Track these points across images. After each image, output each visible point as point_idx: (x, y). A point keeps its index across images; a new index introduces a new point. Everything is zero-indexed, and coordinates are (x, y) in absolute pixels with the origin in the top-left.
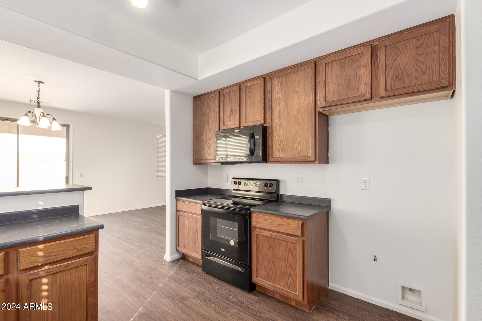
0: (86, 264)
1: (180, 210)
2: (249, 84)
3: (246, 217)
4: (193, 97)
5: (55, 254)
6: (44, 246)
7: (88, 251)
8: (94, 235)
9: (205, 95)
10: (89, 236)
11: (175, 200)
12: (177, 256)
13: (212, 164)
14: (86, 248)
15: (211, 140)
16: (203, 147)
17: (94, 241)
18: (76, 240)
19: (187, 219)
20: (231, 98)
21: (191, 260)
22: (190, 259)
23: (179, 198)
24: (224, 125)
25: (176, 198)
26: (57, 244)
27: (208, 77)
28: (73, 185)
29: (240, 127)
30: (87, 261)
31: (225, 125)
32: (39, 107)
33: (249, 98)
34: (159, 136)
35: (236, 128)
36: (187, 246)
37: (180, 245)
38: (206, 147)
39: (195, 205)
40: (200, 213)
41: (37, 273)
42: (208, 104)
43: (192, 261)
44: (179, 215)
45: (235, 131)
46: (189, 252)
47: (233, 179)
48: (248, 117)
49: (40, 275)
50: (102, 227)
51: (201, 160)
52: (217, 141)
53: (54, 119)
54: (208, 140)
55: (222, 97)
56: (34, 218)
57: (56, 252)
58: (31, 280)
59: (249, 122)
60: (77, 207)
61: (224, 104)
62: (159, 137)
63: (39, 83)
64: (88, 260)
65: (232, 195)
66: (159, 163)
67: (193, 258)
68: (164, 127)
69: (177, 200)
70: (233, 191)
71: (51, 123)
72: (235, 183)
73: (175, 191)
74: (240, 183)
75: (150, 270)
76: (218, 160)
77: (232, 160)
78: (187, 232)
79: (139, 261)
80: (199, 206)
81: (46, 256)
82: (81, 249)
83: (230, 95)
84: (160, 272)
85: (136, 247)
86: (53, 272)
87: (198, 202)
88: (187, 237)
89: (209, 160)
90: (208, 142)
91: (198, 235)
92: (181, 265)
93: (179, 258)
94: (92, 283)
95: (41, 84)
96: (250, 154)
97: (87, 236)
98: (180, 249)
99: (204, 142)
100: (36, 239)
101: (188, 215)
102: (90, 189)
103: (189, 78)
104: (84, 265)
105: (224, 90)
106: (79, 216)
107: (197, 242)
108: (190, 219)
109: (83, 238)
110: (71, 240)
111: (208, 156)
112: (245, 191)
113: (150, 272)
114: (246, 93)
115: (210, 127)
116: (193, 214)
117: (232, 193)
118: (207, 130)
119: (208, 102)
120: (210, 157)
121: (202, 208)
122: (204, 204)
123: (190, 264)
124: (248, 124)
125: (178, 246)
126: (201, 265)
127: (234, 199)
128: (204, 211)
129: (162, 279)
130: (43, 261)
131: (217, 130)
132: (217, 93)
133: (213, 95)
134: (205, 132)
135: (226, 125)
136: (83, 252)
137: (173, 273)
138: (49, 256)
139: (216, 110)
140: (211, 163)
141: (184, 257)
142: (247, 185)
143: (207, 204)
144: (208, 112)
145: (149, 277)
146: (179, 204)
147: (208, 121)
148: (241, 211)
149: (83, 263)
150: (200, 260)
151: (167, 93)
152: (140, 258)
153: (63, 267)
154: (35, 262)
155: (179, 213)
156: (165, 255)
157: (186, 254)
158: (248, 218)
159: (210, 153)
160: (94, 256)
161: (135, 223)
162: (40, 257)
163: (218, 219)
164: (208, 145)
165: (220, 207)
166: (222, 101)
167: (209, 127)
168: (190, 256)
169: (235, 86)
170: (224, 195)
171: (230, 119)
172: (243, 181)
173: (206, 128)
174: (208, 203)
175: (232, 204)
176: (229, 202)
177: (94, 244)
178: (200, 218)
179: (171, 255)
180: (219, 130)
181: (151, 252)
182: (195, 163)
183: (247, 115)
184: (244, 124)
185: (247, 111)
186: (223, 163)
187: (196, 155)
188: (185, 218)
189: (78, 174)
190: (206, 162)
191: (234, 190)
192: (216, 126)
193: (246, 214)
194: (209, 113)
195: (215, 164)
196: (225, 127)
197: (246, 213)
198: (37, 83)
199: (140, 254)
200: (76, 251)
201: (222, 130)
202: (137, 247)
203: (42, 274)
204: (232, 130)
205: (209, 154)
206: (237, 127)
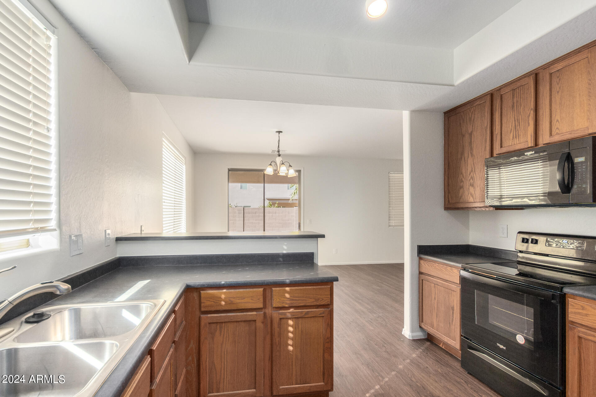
0: (323, 317)
1: (426, 273)
2: (559, 66)
3: (552, 302)
4: (444, 113)
5: (297, 299)
6: (290, 289)
7: (324, 302)
8: (330, 286)
9: (466, 104)
10: (325, 287)
11: (417, 258)
12: (420, 335)
13: (478, 209)
14: (323, 299)
15: (477, 173)
16: (461, 184)
17: (330, 294)
18: (314, 289)
19: (435, 287)
20: (515, 99)
21: (442, 346)
22: (440, 344)
23: (423, 256)
24: (501, 147)
25: (418, 256)
26: (299, 289)
27: (473, 77)
28: (304, 231)
29: (536, 144)
30: (323, 314)
31: (503, 146)
32: (279, 155)
33: (558, 92)
34: (391, 173)
35: (529, 149)
36: (435, 325)
37: (424, 321)
38: (466, 184)
39: (448, 269)
40: (458, 282)
41: (285, 314)
42: (470, 119)
43: (443, 348)
44: (422, 280)
45: (526, 154)
46: (438, 334)
47: (518, 234)
48: (555, 125)
49: (286, 316)
50: (336, 279)
51: (458, 203)
52: (488, 172)
53: (290, 166)
54: (470, 173)
55: (498, 102)
56: (280, 261)
57: (299, 297)
58: (281, 319)
59: (557, 134)
60: (312, 254)
61: (501, 113)
62: (391, 175)
63: (279, 133)
64: (324, 312)
65: (517, 261)
66: (391, 209)
67: (445, 344)
68: (402, 161)
69: (420, 259)
70: (520, 255)
71: (288, 170)
72: (525, 241)
73: (418, 246)
74: (534, 241)
75: (385, 343)
76: (489, 202)
77: (518, 202)
78: (436, 306)
79: (372, 328)
80: (455, 271)
81: (291, 299)
82: (318, 299)
83: (513, 96)
84: (398, 349)
85: (366, 309)
86: (296, 316)
87: (454, 265)
88: (436, 313)
89: (472, 203)
90: (470, 177)
91: (453, 313)
92: (427, 349)
93: (424, 338)
94: (328, 338)
95: (280, 133)
96: (560, 191)
97: (323, 287)
98: (425, 326)
99: (464, 177)
100: (284, 281)
101: (437, 281)
102: (323, 236)
103: (439, 86)
104: (321, 317)
105: (501, 90)
106: (314, 264)
107: (452, 323)
108: (441, 287)
109: (320, 289)
110: (310, 287)
111: (471, 197)
112: (547, 255)
113: (385, 345)
114: (551, 85)
115: (475, 152)
116: (446, 281)
117: (518, 256)
118: (468, 157)
119: (470, 114)
120: (473, 198)
121: (460, 275)
122: (464, 269)
123: (442, 352)
124: (556, 138)
125: (422, 322)
126: (459, 359)
127: (520, 267)
128: (463, 280)
129: (402, 360)
130: (289, 303)
131: (488, 156)
132: (489, 97)
133: (480, 102)
134: (465, 160)
135: (505, 145)
136: (320, 302)
137: (416, 357)
138: (293, 300)
139: (486, 125)
140: (476, 207)
141: (430, 339)
142: (550, 245)
143: (469, 270)
144: (470, 132)
145: (385, 352)
146: (423, 264)
147: (471, 143)
148: (541, 289)
149: (320, 314)
150: (458, 351)
151: (406, 115)
152: (372, 324)
153: (304, 314)
154: (283, 303)
155: (423, 277)
156: (403, 329)
157: (433, 335)
158: (559, 305)
159: (473, 193)
160: (330, 309)
161: (364, 281)
162: (287, 299)
163: (490, 296)
164: (470, 180)
165: (496, 277)
166: (497, 108)
167: (472, 153)
168: (441, 340)
169: (525, 77)
170: (500, 258)
171: (513, 135)
172: (542, 239)
173: (466, 155)
174: (471, 269)
175: (516, 275)
176: (512, 272)
177: (330, 297)
178: (457, 289)
179: (412, 331)
180: (492, 155)
181: (385, 321)
182: (448, 208)
183: (554, 122)
184: (545, 139)
185: (553, 116)
186: (498, 208)
187: (450, 197)
188: (433, 285)
189: (308, 221)
190: (467, 206)
191: (521, 252)
192: (485, 150)
193: (553, 297)
194: (472, 132)
195: (483, 209)
196: (504, 150)
197: (553, 294)
198: (278, 133)
199: (372, 320)
200: (314, 300)
201: (496, 154)
202: (368, 310)
203: (289, 315)
204: (520, 153)
205: (471, 194)
206: (530, 146)
